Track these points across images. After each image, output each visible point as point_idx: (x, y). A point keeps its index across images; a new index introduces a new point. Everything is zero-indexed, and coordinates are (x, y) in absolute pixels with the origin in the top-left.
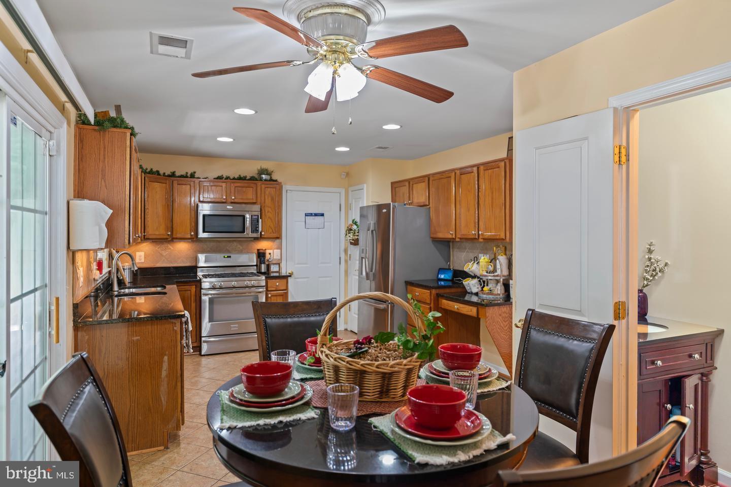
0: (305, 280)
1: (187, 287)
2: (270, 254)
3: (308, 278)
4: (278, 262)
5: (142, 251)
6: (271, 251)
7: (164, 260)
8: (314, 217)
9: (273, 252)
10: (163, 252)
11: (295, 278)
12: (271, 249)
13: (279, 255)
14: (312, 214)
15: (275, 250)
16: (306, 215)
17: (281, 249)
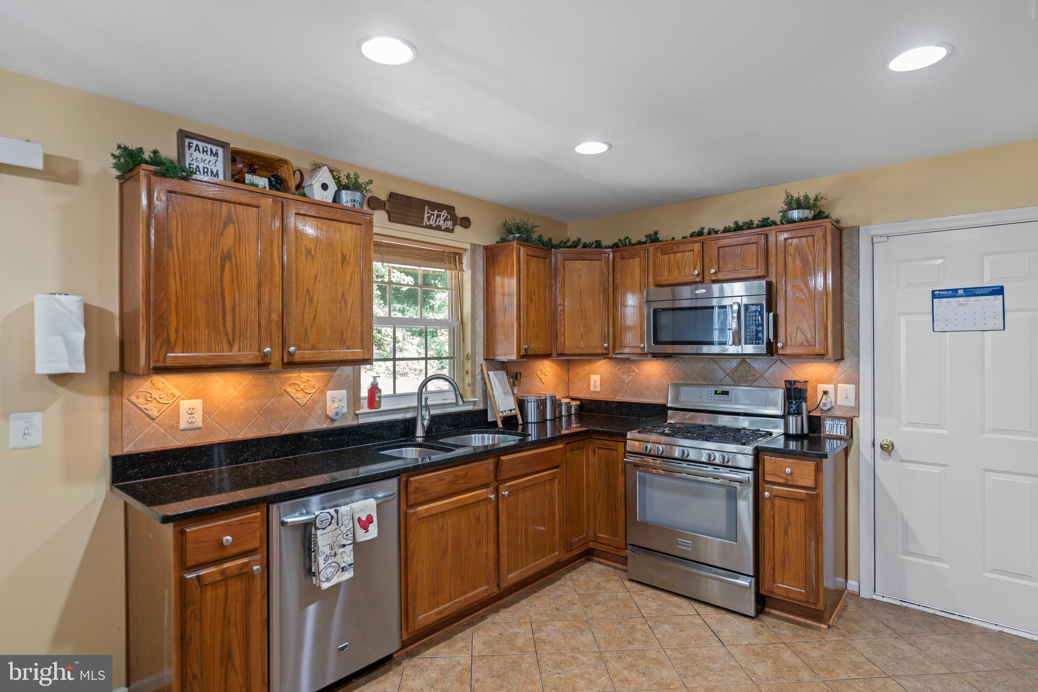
0: (938, 470)
1: (612, 444)
2: (825, 393)
3: (945, 466)
4: (848, 415)
5: (597, 374)
6: (830, 387)
7: (626, 391)
8: (962, 300)
9: (836, 390)
10: (625, 376)
11: (902, 461)
12: (829, 382)
13: (852, 397)
14: (956, 290)
15: (839, 385)
16: (935, 295)
17: (857, 383)
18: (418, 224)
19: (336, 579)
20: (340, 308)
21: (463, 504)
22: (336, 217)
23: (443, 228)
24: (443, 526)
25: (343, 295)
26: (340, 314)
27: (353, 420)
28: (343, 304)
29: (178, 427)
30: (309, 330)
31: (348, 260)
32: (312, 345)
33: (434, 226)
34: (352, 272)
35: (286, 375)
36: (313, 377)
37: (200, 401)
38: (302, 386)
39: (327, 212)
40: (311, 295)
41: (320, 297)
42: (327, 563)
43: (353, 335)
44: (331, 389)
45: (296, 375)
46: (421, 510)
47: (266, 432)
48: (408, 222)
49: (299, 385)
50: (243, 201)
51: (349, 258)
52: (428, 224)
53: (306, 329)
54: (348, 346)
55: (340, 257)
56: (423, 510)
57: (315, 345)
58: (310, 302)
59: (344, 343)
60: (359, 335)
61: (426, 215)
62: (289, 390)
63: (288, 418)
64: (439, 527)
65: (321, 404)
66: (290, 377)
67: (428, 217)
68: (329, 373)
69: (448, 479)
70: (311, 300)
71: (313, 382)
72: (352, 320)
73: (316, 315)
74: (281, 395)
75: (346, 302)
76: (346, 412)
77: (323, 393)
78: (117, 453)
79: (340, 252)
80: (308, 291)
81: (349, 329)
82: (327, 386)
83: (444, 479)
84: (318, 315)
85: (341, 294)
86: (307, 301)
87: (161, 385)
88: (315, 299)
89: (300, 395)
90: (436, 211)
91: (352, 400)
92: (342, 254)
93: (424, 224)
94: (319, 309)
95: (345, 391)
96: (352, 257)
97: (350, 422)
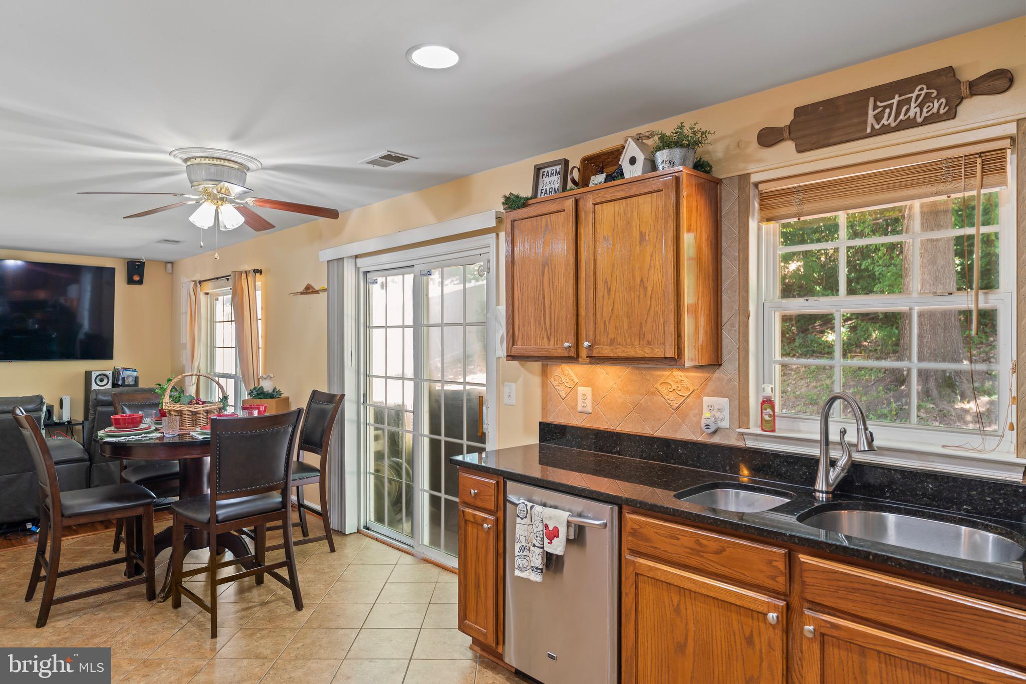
18: (852, 137)
19: (527, 574)
20: (639, 297)
21: (712, 594)
22: (631, 193)
23: (919, 120)
24: (678, 605)
25: (642, 280)
26: (639, 304)
27: (738, 440)
28: (642, 291)
29: (576, 409)
30: (607, 323)
31: (647, 239)
32: (611, 339)
33: (893, 125)
34: (652, 252)
35: (658, 373)
36: (687, 377)
37: (590, 389)
38: (674, 387)
39: (622, 190)
40: (609, 286)
41: (617, 287)
42: (521, 553)
43: (654, 328)
44: (708, 395)
45: (667, 373)
46: (641, 564)
47: (640, 430)
48: (832, 141)
49: (671, 385)
50: (553, 210)
51: (649, 235)
52: (877, 127)
53: (605, 323)
54: (648, 341)
55: (638, 238)
56: (644, 564)
57: (614, 339)
58: (608, 293)
59: (644, 338)
60: (661, 327)
61: (871, 113)
62: (660, 388)
63: (660, 420)
64: (673, 605)
65: (696, 411)
66: (663, 375)
67: (875, 116)
68: (707, 375)
69: (685, 541)
70: (609, 291)
71: (687, 383)
72: (652, 309)
73: (613, 306)
74: (654, 394)
75: (645, 289)
76: (728, 427)
77: (699, 397)
78: (545, 421)
79: (638, 231)
80: (606, 282)
81: (649, 320)
82: (702, 391)
83: (678, 539)
84: (616, 307)
85: (639, 280)
86: (606, 293)
87: (567, 372)
88: (613, 289)
89: (671, 396)
90: (897, 96)
91: (737, 413)
92: (640, 232)
93: (869, 130)
94: (616, 300)
95: (726, 400)
96: (652, 234)
97: (733, 441)
